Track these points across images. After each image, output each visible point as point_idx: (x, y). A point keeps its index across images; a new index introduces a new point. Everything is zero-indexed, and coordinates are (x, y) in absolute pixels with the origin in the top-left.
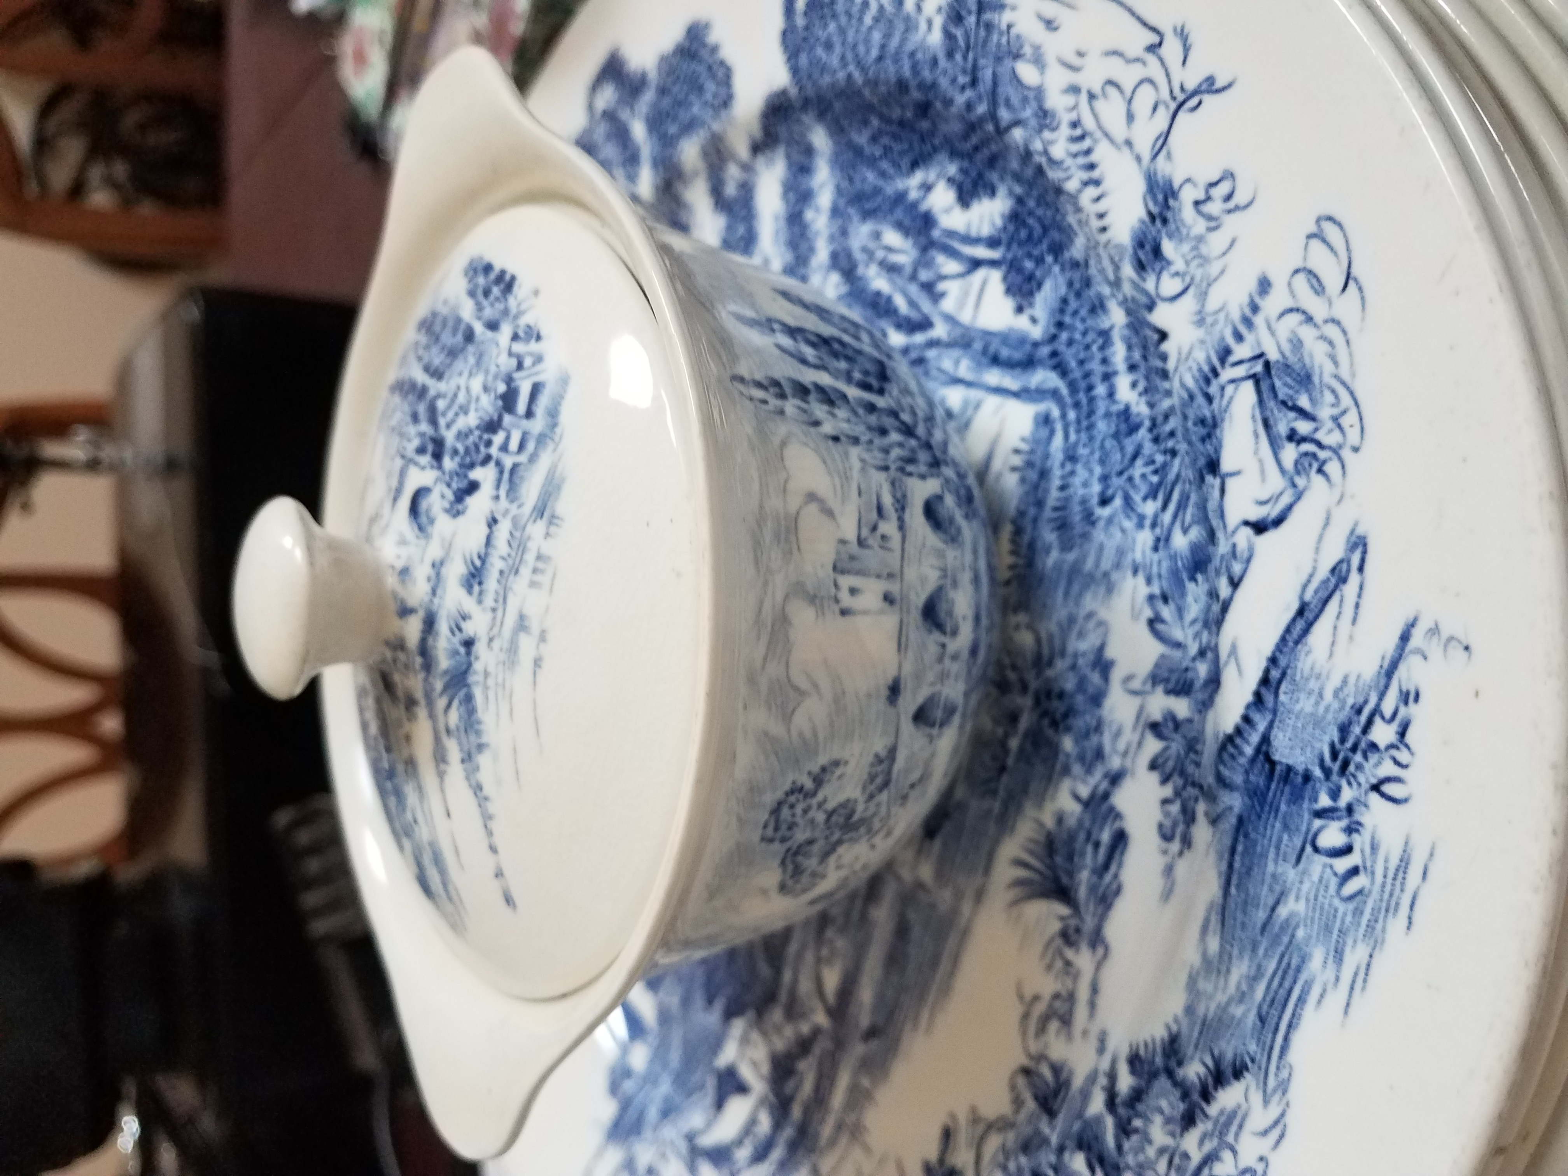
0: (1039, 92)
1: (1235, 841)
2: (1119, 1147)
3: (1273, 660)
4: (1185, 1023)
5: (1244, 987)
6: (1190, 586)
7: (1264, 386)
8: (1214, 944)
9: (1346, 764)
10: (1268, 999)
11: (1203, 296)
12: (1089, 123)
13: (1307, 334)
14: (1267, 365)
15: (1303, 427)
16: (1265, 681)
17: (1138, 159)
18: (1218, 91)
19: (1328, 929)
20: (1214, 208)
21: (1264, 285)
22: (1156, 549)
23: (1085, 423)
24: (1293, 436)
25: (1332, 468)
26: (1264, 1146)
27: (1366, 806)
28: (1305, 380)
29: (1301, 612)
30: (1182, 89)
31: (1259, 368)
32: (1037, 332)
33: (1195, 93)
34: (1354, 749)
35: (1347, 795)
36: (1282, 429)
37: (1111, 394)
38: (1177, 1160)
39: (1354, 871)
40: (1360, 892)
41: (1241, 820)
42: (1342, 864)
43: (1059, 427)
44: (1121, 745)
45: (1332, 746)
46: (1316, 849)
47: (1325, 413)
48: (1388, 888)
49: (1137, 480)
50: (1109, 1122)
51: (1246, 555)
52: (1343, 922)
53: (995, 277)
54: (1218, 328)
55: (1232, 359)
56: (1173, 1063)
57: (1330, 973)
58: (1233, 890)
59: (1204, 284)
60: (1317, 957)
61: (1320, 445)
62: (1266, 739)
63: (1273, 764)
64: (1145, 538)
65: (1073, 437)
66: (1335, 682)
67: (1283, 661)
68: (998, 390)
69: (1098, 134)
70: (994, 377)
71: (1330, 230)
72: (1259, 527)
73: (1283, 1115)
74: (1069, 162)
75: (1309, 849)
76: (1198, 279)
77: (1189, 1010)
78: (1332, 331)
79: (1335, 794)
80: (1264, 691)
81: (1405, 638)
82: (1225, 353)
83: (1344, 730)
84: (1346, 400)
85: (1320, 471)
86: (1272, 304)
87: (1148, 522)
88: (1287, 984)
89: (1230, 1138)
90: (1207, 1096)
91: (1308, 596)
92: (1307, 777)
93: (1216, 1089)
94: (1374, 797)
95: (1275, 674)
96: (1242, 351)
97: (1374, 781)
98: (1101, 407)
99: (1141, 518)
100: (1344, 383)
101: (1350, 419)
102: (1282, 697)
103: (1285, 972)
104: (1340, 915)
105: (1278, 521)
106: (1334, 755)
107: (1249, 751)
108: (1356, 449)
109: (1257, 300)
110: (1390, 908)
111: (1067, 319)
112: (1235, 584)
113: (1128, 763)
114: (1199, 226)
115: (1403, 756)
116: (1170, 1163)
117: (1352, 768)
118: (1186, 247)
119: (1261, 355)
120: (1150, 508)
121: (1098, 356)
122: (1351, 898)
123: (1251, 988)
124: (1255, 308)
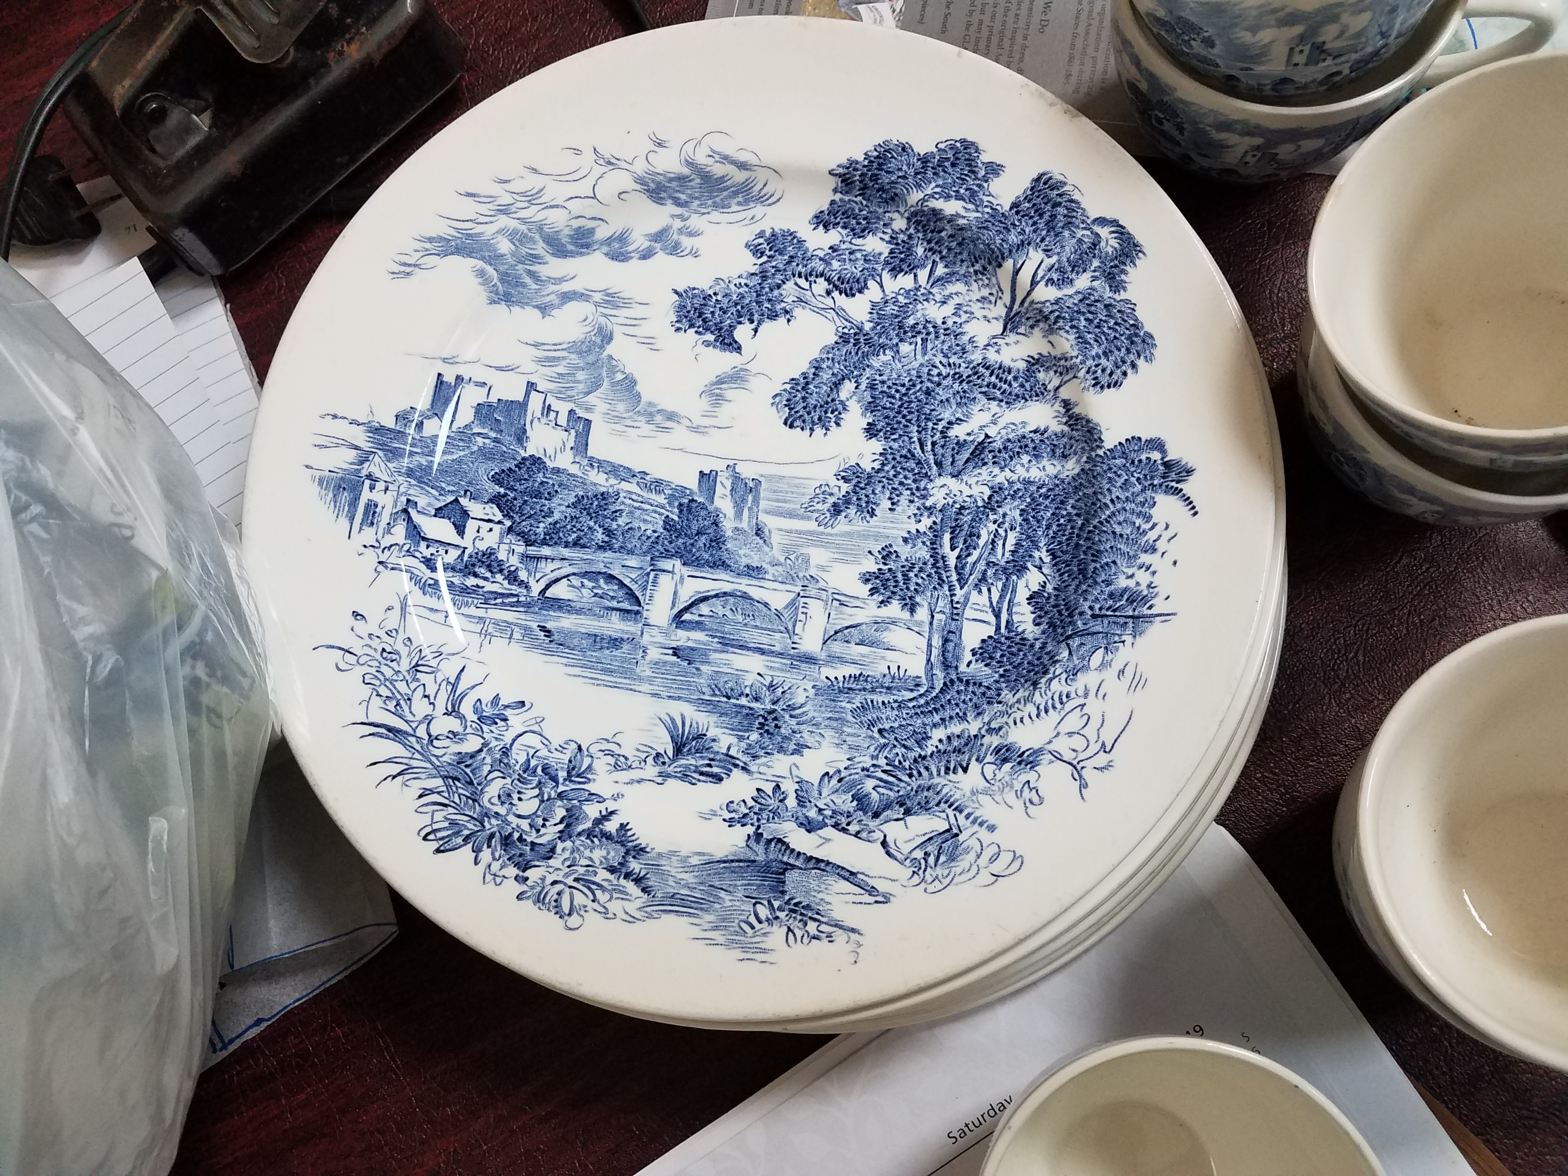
0: (1085, 668)
1: (745, 861)
2: (579, 834)
3: (828, 863)
4: (653, 854)
5: (683, 882)
6: (849, 797)
7: (947, 835)
8: (695, 861)
9: (794, 911)
10: (683, 897)
11: (985, 792)
12: (1069, 706)
13: (972, 856)
14: (957, 835)
15: (931, 860)
16: (819, 861)
17: (1050, 742)
18: (1080, 790)
19: (724, 920)
20: (1026, 794)
21: (992, 828)
22: (863, 769)
23: (918, 711)
24: (927, 854)
25: (916, 879)
26: (621, 915)
27: (780, 926)
28: (952, 858)
29: (852, 873)
30: (1083, 768)
31: (955, 831)
32: (963, 668)
33: (1080, 776)
34: (802, 914)
35: (782, 915)
36: (929, 849)
37: (935, 725)
38: (591, 869)
39: (753, 927)
40: (745, 932)
41: (754, 861)
42: (752, 919)
43: (915, 694)
44: (763, 769)
45: (800, 903)
46: (754, 905)
47: (939, 871)
48: (751, 946)
49: (894, 751)
50: (589, 824)
51: (871, 839)
52: (729, 926)
53: (991, 631)
54: (971, 804)
55: (958, 814)
56: (633, 853)
57: (707, 926)
58: (722, 865)
59: (990, 792)
60: (710, 917)
61: (925, 870)
62: (793, 867)
63: (783, 873)
64: (868, 762)
65: (911, 705)
66: (828, 898)
67: (828, 868)
68: (930, 646)
69: (1063, 713)
70: (937, 642)
71: (1017, 863)
72: (884, 844)
73: (638, 919)
74: (1050, 694)
75: (754, 901)
76: (993, 788)
77: (660, 855)
78: (974, 869)
79: (780, 909)
80: (814, 861)
81: (853, 930)
82: (959, 810)
83: (808, 907)
84: (946, 882)
85: (914, 872)
86: (983, 833)
87: (875, 762)
88: (693, 905)
89: (615, 895)
90: (627, 876)
91: (859, 876)
92: (783, 892)
93: (632, 880)
94: (786, 929)
95: (822, 865)
96: (961, 818)
97: (792, 927)
98: (928, 720)
99: (876, 757)
100: (952, 879)
101: (937, 885)
102: (814, 871)
103: (698, 902)
104: (732, 924)
105: (888, 853)
106: (796, 905)
107: (785, 859)
108: (925, 890)
109: (986, 825)
110: (744, 949)
111: (971, 689)
112: (857, 835)
113: (756, 775)
114: (1018, 786)
115: (806, 940)
116: (587, 866)
117: (794, 915)
118: (1007, 778)
119: (961, 832)
120: (882, 762)
121: (953, 714)
122: (741, 928)
123: (684, 886)
124: (981, 824)
